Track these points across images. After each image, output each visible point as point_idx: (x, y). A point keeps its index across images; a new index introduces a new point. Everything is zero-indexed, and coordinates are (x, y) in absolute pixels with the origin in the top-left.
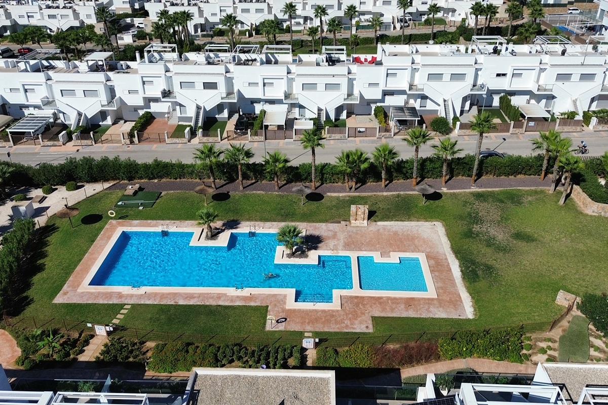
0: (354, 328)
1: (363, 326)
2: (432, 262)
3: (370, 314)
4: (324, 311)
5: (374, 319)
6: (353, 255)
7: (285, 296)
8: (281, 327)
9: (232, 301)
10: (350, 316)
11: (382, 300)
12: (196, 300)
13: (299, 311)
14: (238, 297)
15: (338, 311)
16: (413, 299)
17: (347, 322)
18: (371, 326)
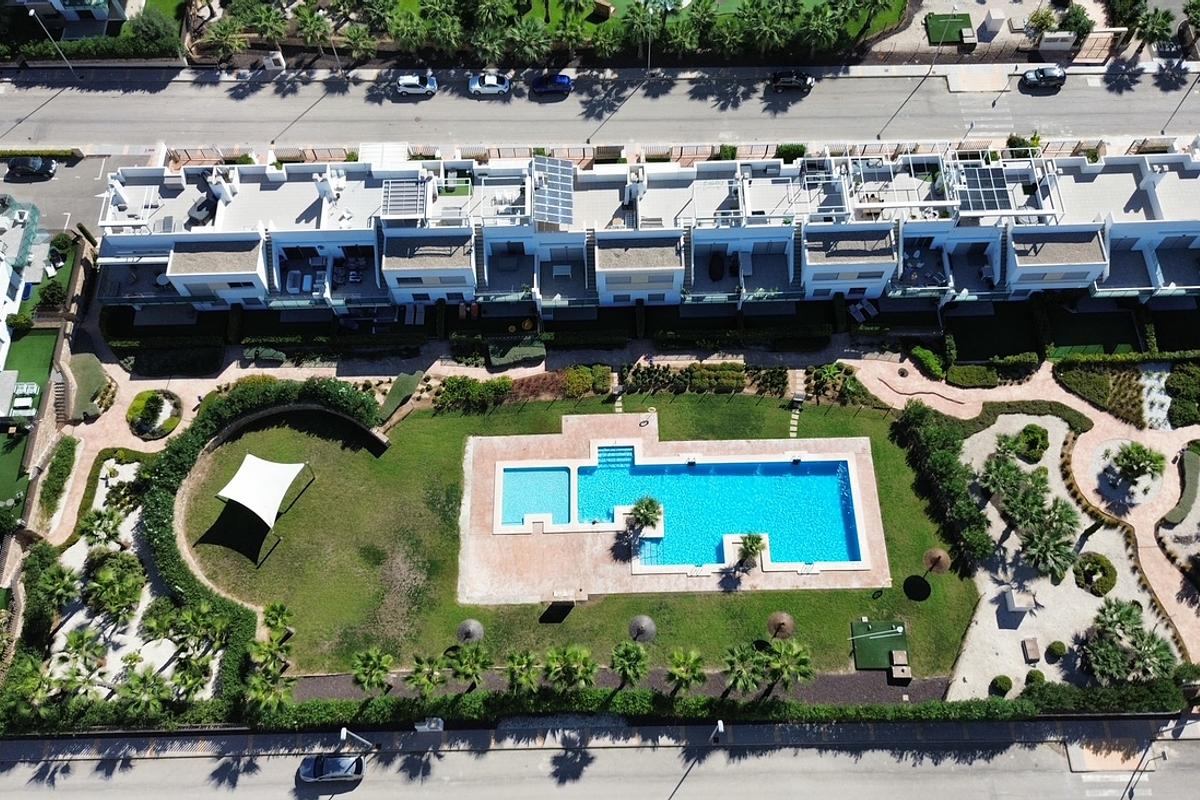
0: (579, 418)
1: (570, 421)
2: (488, 519)
3: (563, 435)
4: (606, 437)
5: (559, 431)
6: (575, 525)
7: (644, 455)
8: (643, 416)
9: (695, 446)
10: (582, 433)
11: (551, 454)
12: (731, 446)
13: (628, 436)
14: (691, 452)
15: (593, 438)
16: (520, 459)
17: (584, 426)
18: (563, 421)
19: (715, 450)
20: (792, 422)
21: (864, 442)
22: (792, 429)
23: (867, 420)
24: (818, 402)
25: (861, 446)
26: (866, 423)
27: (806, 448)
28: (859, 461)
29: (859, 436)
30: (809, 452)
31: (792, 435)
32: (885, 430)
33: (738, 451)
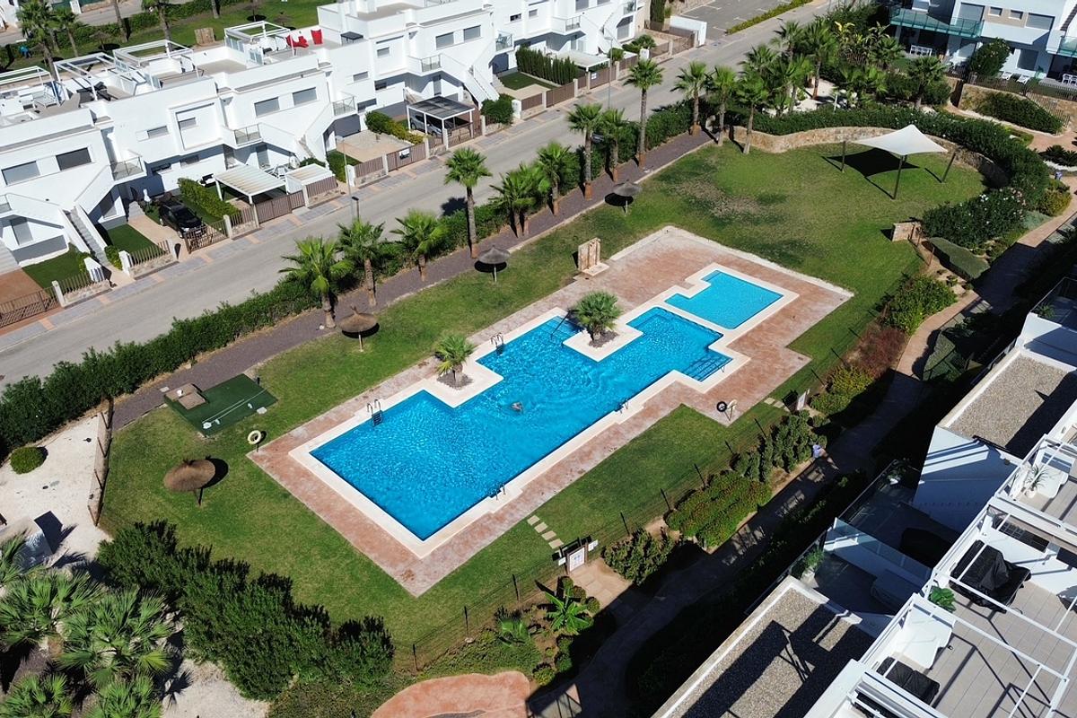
19: (609, 438)
20: (551, 534)
21: (418, 587)
22: (544, 526)
23: (442, 622)
24: (543, 588)
25: (420, 576)
26: (439, 615)
27: (499, 518)
28: (404, 554)
29: (434, 588)
30: (488, 516)
31: (535, 519)
32: (396, 628)
33: (583, 455)
